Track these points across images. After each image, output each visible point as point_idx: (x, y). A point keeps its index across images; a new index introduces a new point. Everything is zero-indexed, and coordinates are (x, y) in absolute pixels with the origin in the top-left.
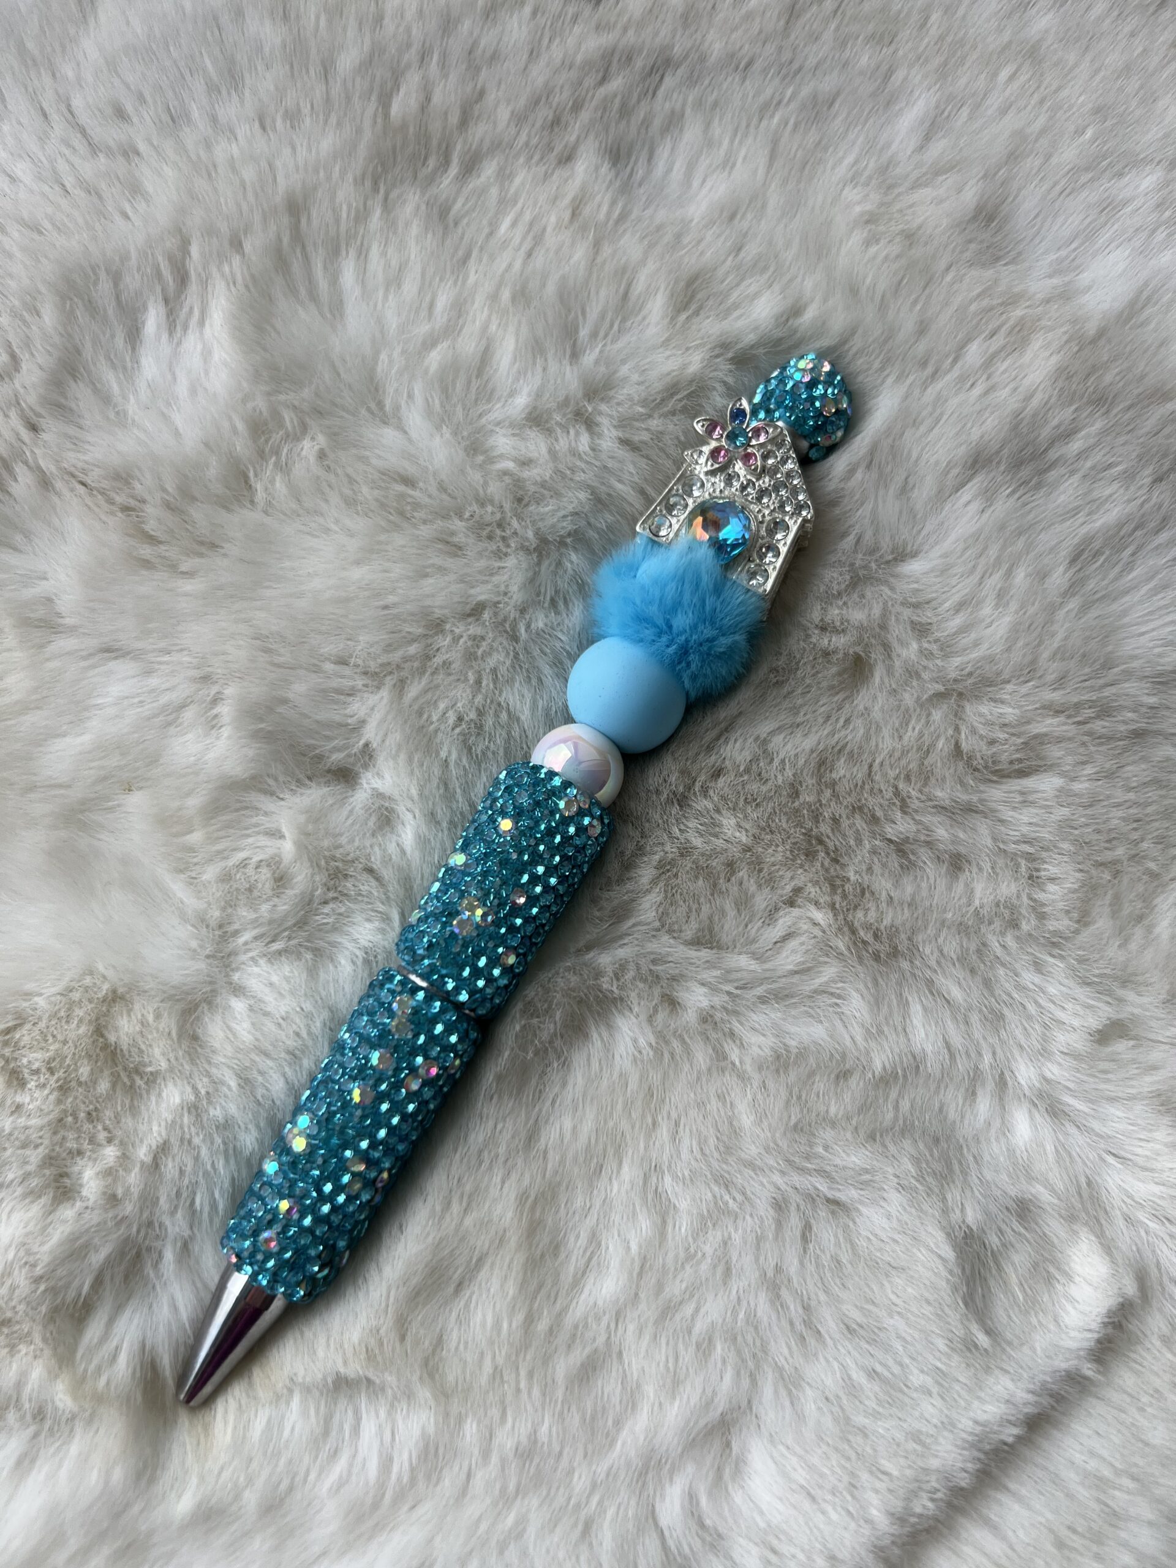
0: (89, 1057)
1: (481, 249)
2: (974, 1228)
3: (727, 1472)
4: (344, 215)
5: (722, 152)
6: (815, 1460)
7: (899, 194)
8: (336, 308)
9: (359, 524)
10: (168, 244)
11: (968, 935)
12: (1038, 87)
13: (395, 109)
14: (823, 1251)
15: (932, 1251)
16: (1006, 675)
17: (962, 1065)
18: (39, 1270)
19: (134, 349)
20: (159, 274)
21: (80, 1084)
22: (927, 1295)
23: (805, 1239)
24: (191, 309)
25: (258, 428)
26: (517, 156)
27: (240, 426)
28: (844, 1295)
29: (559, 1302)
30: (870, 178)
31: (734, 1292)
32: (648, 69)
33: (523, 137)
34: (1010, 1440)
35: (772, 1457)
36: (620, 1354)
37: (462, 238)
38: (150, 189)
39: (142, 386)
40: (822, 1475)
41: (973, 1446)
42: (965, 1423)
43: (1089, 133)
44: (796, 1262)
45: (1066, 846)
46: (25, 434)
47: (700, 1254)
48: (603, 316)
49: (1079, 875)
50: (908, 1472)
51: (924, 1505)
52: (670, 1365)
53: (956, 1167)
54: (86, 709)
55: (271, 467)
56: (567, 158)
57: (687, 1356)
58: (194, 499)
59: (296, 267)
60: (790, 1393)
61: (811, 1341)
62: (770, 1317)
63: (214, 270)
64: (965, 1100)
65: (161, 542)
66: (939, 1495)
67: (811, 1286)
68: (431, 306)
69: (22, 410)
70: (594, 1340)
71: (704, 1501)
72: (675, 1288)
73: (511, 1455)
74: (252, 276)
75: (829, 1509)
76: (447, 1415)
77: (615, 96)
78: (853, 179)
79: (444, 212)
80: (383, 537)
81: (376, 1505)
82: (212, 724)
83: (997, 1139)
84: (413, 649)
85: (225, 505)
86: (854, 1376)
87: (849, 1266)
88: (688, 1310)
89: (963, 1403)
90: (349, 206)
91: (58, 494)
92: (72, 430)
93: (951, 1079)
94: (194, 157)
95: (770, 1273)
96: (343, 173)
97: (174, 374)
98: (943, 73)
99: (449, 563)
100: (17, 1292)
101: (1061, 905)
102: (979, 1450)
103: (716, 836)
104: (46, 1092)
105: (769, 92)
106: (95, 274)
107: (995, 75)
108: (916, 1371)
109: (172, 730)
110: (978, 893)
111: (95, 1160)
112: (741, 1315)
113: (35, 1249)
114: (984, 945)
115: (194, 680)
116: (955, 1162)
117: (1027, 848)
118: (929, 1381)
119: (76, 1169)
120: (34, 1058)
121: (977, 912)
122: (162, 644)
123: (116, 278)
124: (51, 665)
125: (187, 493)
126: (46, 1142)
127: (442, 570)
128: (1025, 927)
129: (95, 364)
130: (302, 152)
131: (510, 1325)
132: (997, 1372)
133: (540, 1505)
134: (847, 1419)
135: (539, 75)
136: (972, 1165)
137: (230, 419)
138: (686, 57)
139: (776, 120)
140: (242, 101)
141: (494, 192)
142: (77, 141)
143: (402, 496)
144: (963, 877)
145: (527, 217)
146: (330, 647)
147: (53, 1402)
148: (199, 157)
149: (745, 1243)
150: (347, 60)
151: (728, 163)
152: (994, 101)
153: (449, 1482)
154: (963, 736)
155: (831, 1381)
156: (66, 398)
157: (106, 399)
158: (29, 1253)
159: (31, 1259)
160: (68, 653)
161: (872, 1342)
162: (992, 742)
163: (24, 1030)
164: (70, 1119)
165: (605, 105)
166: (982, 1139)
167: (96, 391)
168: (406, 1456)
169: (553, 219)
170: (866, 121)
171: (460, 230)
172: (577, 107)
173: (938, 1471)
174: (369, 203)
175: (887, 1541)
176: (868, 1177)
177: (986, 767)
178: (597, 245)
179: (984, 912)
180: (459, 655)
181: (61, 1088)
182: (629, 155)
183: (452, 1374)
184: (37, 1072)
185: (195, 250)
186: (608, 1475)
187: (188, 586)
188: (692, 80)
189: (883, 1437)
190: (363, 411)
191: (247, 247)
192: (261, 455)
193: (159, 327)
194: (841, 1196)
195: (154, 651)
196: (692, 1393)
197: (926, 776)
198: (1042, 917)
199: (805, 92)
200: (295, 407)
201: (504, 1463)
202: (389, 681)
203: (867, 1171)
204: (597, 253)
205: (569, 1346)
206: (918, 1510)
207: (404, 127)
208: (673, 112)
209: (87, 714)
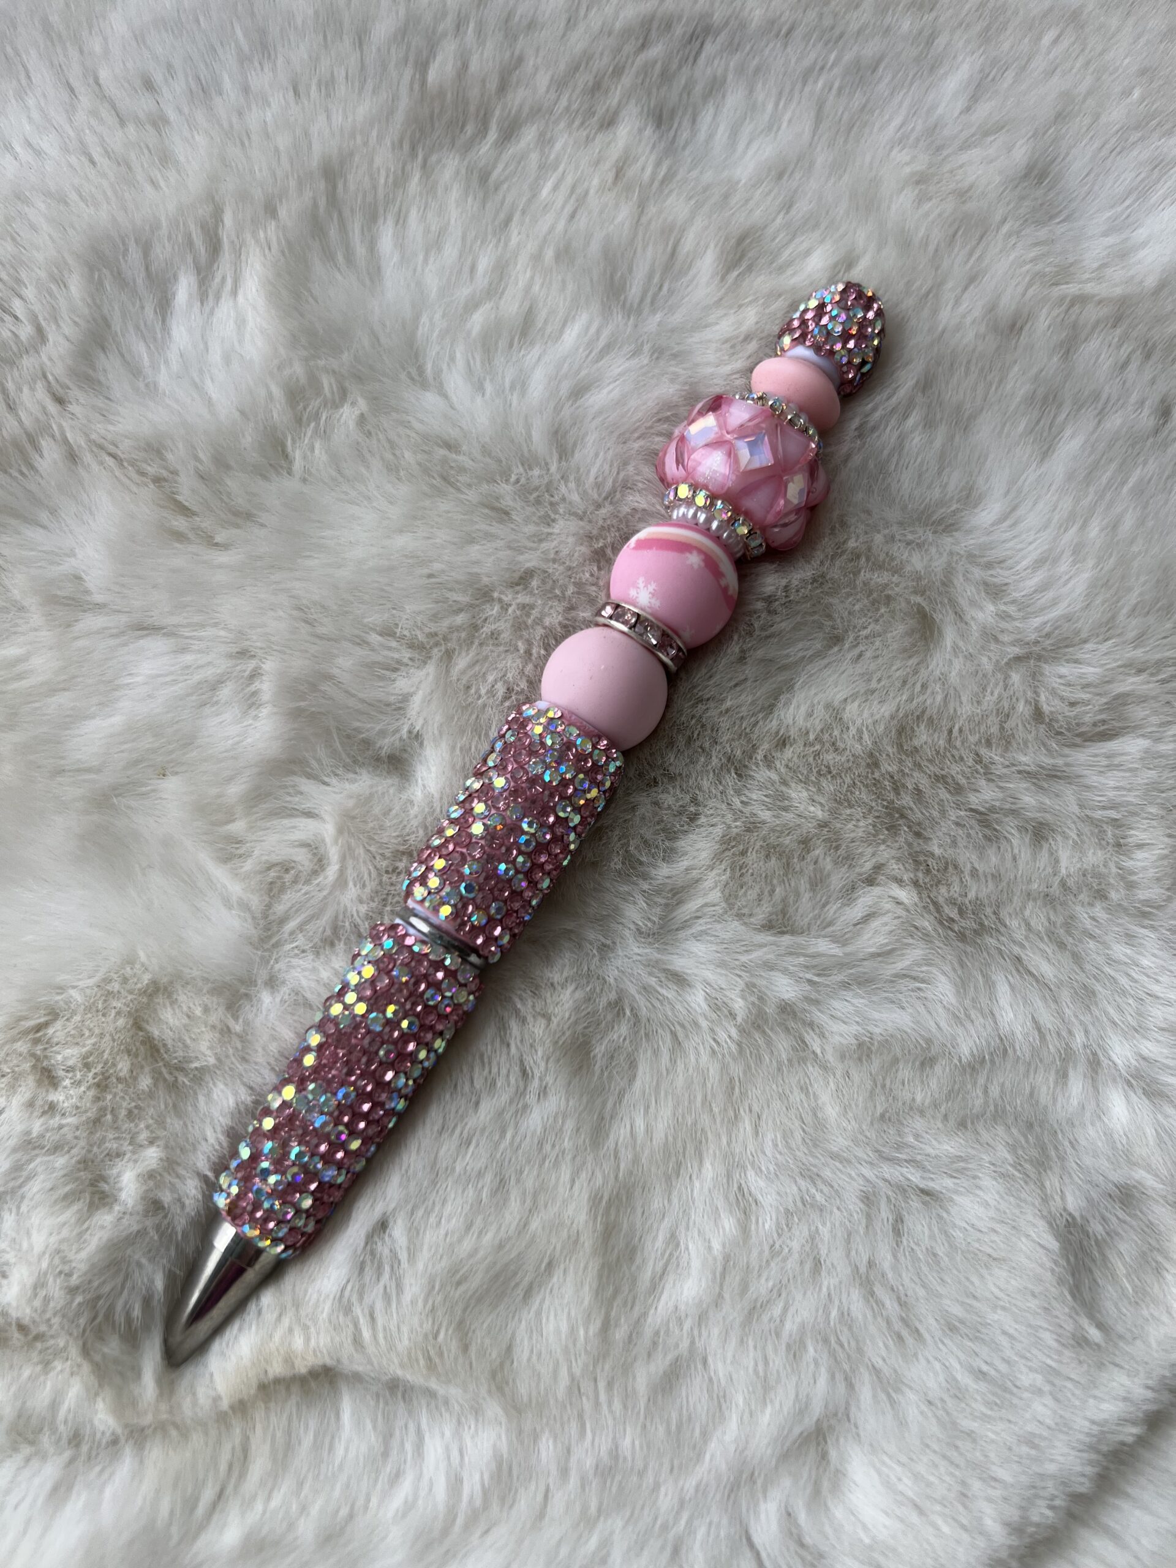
0: (129, 1052)
1: (524, 212)
2: (1077, 1215)
3: (826, 1485)
4: (382, 181)
5: (766, 117)
6: (921, 1469)
7: (948, 156)
8: (375, 272)
9: (403, 490)
10: (200, 211)
11: (1054, 909)
12: (1083, 50)
13: (432, 75)
14: (918, 1244)
15: (1034, 1241)
16: (1084, 635)
17: (1053, 1045)
18: (75, 1280)
19: (164, 321)
20: (190, 244)
21: (119, 1079)
22: (1030, 1286)
23: (897, 1233)
24: (224, 279)
25: (295, 395)
26: (557, 122)
27: (277, 392)
28: (941, 1290)
29: (637, 1308)
30: (918, 140)
31: (824, 1289)
32: (687, 36)
33: (564, 102)
34: (1130, 1440)
35: (874, 1467)
36: (705, 1362)
37: (502, 203)
38: (182, 159)
39: (173, 355)
40: (929, 1484)
41: (1092, 1448)
42: (1081, 1424)
43: (1136, 94)
44: (889, 1256)
45: (1153, 810)
46: (52, 408)
47: (786, 1250)
48: (650, 277)
49: (1166, 840)
50: (1023, 1478)
51: (1042, 1513)
52: (761, 1368)
53: (1053, 1153)
54: (118, 688)
55: (309, 433)
56: (609, 122)
57: (778, 1361)
58: (228, 467)
59: (333, 232)
60: (889, 1396)
61: (910, 1341)
62: (865, 1316)
63: (248, 236)
64: (1056, 1083)
65: (194, 514)
66: (1058, 1502)
67: (907, 1281)
68: (473, 269)
69: (49, 382)
70: (677, 1346)
71: (802, 1517)
72: (761, 1287)
73: (591, 1472)
74: (289, 242)
75: (940, 1522)
76: (520, 1432)
77: (656, 62)
78: (901, 141)
79: (484, 178)
80: (427, 503)
81: (446, 1531)
82: (251, 702)
83: (1093, 1124)
84: (460, 619)
85: (261, 472)
86: (959, 1377)
87: (946, 1259)
88: (777, 1311)
89: (1077, 1403)
90: (388, 170)
91: (87, 468)
92: (100, 402)
93: (1041, 1061)
94: (226, 124)
95: (863, 1269)
96: (380, 138)
97: (206, 344)
98: (986, 37)
99: (496, 529)
100: (52, 1304)
101: (1151, 873)
102: (1098, 1452)
103: (786, 809)
104: (83, 1089)
105: (812, 56)
106: (124, 243)
107: (1039, 38)
108: (1024, 1369)
109: (207, 710)
110: (1064, 863)
111: (136, 1161)
112: (834, 1313)
113: (71, 1256)
114: (1072, 917)
115: (230, 656)
116: (1050, 1147)
117: (1113, 814)
118: (1039, 1379)
119: (115, 1171)
120: (67, 1055)
121: (1063, 884)
122: (197, 619)
123: (146, 249)
124: (81, 643)
125: (221, 462)
126: (82, 1143)
127: (489, 536)
128: (1113, 895)
129: (123, 336)
130: (338, 119)
131: (586, 1332)
132: (1111, 1367)
133: (624, 1527)
134: (954, 1424)
135: (578, 41)
136: (1069, 1150)
137: (267, 387)
138: (727, 23)
139: (820, 84)
140: (274, 70)
141: (534, 157)
142: (105, 112)
143: (444, 461)
144: (1046, 846)
145: (569, 180)
146: (375, 618)
147: (92, 1424)
148: (231, 126)
149: (834, 1237)
150: (382, 29)
151: (772, 126)
152: (1039, 64)
153: (525, 1502)
154: (1043, 698)
155: (933, 1383)
156: (94, 370)
157: (135, 371)
158: (65, 1261)
159: (66, 1268)
160: (98, 632)
161: (975, 1339)
162: (1072, 704)
163: (58, 1025)
164: (109, 1117)
165: (646, 70)
166: (1077, 1123)
167: (126, 362)
168: (477, 1477)
169: (596, 182)
170: (911, 84)
171: (501, 193)
172: (618, 72)
173: (1053, 1477)
174: (408, 167)
175: (1004, 1554)
176: (962, 1164)
177: (1068, 730)
178: (642, 206)
179: (1070, 883)
180: (508, 625)
181: (98, 1085)
182: (672, 118)
183: (523, 1388)
184: (70, 1069)
185: (228, 219)
186: (697, 1490)
187: (223, 558)
188: (732, 47)
189: (993, 1441)
190: (403, 376)
191: (283, 212)
192: (299, 421)
193: (190, 295)
194: (931, 1185)
195: (188, 625)
196: (784, 1399)
197: (1006, 740)
198: (1131, 886)
199: (848, 57)
200: (334, 372)
201: (584, 1483)
202: (436, 653)
203: (960, 1159)
204: (641, 213)
205: (649, 1355)
206: (1035, 1518)
207: (441, 94)
208: (715, 77)
209: (118, 694)
